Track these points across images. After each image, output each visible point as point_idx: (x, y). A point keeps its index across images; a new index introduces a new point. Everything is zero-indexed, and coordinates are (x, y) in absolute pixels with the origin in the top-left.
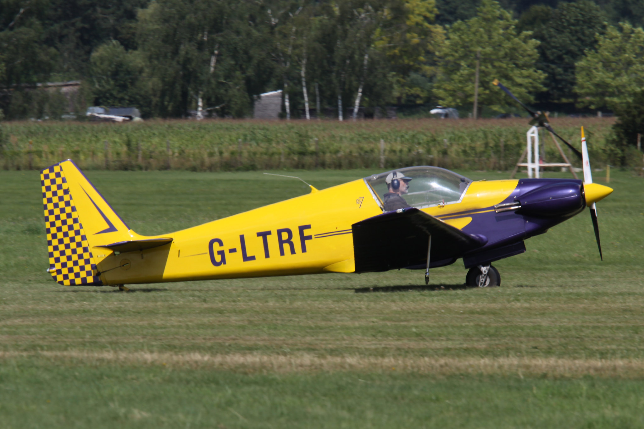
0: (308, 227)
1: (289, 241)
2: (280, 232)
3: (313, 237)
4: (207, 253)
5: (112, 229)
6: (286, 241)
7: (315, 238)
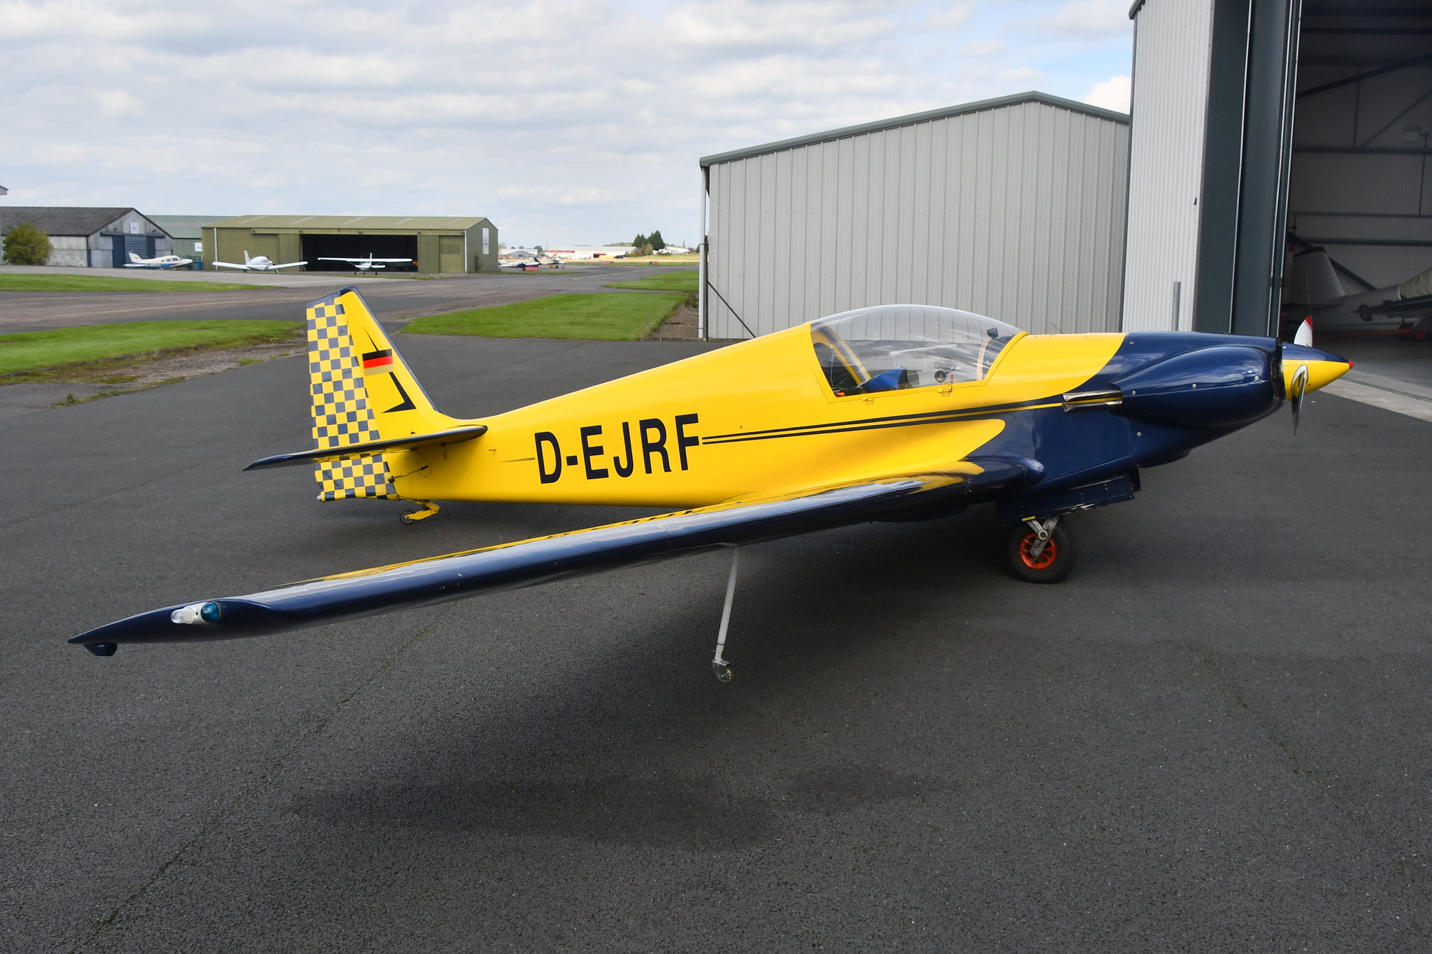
3: (701, 441)
4: (533, 459)
5: (408, 405)
7: (704, 443)
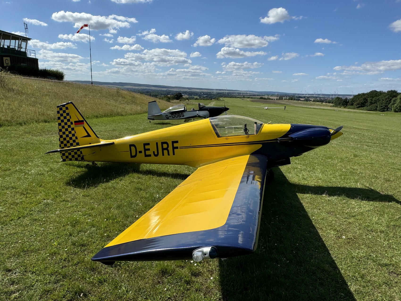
0: (177, 142)
1: (167, 149)
2: (163, 143)
5: (89, 136)
6: (165, 149)
